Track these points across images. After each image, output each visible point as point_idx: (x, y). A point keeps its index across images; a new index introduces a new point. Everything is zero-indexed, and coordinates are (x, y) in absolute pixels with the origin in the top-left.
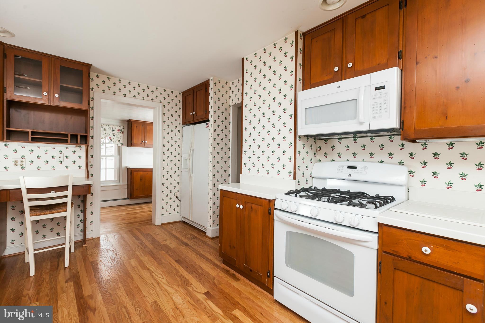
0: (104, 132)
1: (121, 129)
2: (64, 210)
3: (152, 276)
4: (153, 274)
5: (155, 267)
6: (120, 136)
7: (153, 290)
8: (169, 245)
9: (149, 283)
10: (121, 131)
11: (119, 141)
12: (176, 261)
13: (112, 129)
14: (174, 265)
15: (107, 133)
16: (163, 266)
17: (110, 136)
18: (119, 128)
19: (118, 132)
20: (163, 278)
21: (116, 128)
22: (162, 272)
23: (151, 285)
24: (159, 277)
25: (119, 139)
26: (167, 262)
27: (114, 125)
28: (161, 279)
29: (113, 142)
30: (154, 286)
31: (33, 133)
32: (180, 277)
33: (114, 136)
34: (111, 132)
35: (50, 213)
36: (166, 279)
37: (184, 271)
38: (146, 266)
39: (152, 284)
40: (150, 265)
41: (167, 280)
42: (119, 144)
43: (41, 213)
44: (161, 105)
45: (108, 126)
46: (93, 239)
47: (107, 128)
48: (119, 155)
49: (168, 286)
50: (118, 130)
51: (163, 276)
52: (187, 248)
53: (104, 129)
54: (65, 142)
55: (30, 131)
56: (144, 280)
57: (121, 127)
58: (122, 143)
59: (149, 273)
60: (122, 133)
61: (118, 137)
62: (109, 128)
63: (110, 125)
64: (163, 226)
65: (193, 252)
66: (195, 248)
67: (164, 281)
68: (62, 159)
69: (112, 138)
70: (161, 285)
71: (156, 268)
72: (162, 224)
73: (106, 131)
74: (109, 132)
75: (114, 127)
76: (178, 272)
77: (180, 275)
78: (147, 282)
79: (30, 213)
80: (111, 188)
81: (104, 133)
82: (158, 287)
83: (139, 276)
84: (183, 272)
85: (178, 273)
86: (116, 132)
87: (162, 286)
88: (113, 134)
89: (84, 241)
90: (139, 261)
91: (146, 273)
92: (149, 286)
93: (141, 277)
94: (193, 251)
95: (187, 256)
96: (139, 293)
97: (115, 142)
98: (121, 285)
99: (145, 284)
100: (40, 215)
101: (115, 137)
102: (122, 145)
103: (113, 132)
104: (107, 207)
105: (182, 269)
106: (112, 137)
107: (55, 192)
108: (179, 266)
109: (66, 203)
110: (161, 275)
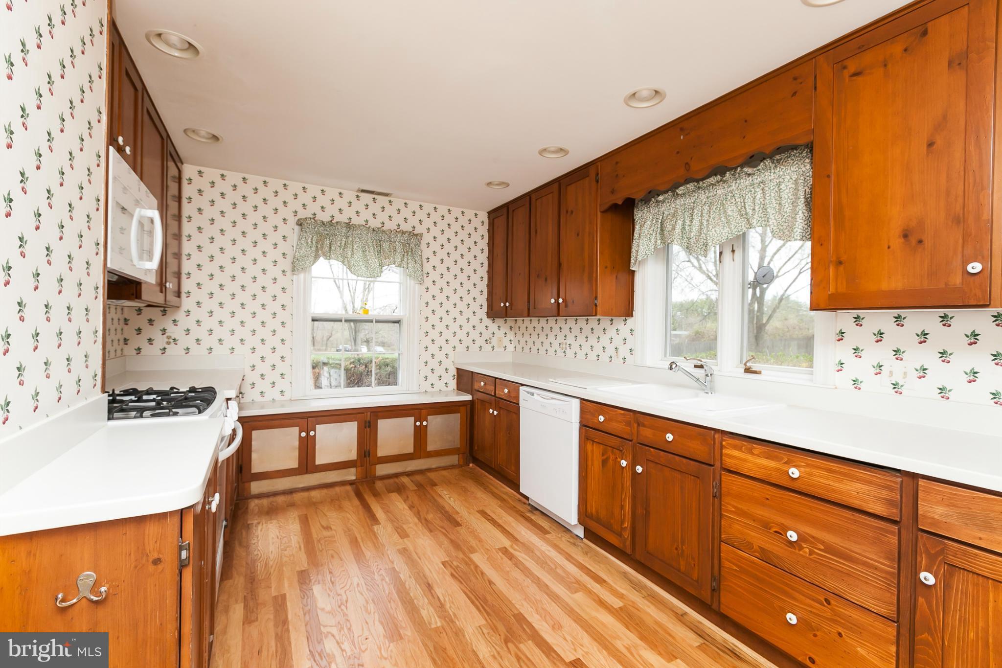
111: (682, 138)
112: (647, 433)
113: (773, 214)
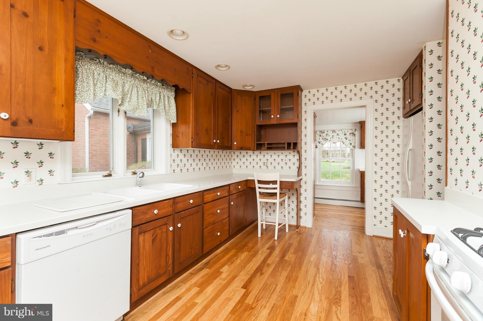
0: (338, 136)
1: (353, 132)
2: (276, 198)
3: (316, 276)
4: (318, 275)
5: (325, 270)
6: (352, 139)
7: (305, 286)
8: (359, 258)
9: (307, 280)
10: (353, 133)
11: (351, 144)
12: (349, 277)
13: (344, 133)
14: (343, 279)
15: (339, 138)
16: (333, 273)
17: (342, 140)
18: (351, 131)
19: (350, 135)
20: (321, 283)
21: (348, 132)
22: (327, 278)
23: (307, 282)
24: (319, 280)
25: (351, 142)
26: (340, 272)
27: (346, 130)
28: (319, 282)
29: (345, 145)
30: (308, 284)
31: (268, 144)
32: (337, 292)
33: (346, 139)
34: (343, 136)
35: (268, 199)
36: (323, 285)
37: (347, 289)
38: (319, 266)
39: (309, 282)
40: (323, 267)
41: (323, 287)
42: (352, 147)
43: (264, 198)
44: (372, 101)
45: (340, 131)
46: (306, 228)
47: (339, 133)
48: (353, 158)
49: (319, 292)
50: (350, 134)
51: (324, 281)
52: (376, 271)
53: (338, 134)
54: (283, 148)
55: (266, 143)
56: (306, 275)
57: (353, 130)
58: (354, 146)
59: (316, 272)
60: (354, 136)
61: (350, 140)
62: (341, 133)
63: (342, 130)
64: (374, 238)
65: (378, 278)
66: (386, 275)
67: (320, 286)
68: (286, 161)
69: (344, 142)
70: (314, 287)
71: (324, 272)
72: (374, 236)
73: (339, 136)
74: (342, 136)
75: (346, 131)
76: (341, 286)
77: (339, 291)
78: (307, 278)
79: (260, 197)
80: (335, 188)
81: (338, 138)
82: (311, 287)
83: (307, 270)
84: (344, 290)
85: (339, 288)
86: (348, 136)
87: (314, 289)
88: (345, 138)
89: (298, 226)
90: (318, 259)
91: (313, 271)
92: (305, 281)
93: (307, 272)
94: (380, 276)
95: (366, 278)
96: (294, 282)
97: (347, 145)
98: (290, 268)
99: (304, 279)
100: (263, 199)
101: (347, 141)
102: (354, 147)
103: (345, 136)
104: (340, 206)
105: (347, 286)
106: (344, 140)
107: (272, 184)
108: (346, 283)
109: (276, 193)
110: (323, 280)
111: (150, 51)
112: (180, 206)
113: (155, 105)
